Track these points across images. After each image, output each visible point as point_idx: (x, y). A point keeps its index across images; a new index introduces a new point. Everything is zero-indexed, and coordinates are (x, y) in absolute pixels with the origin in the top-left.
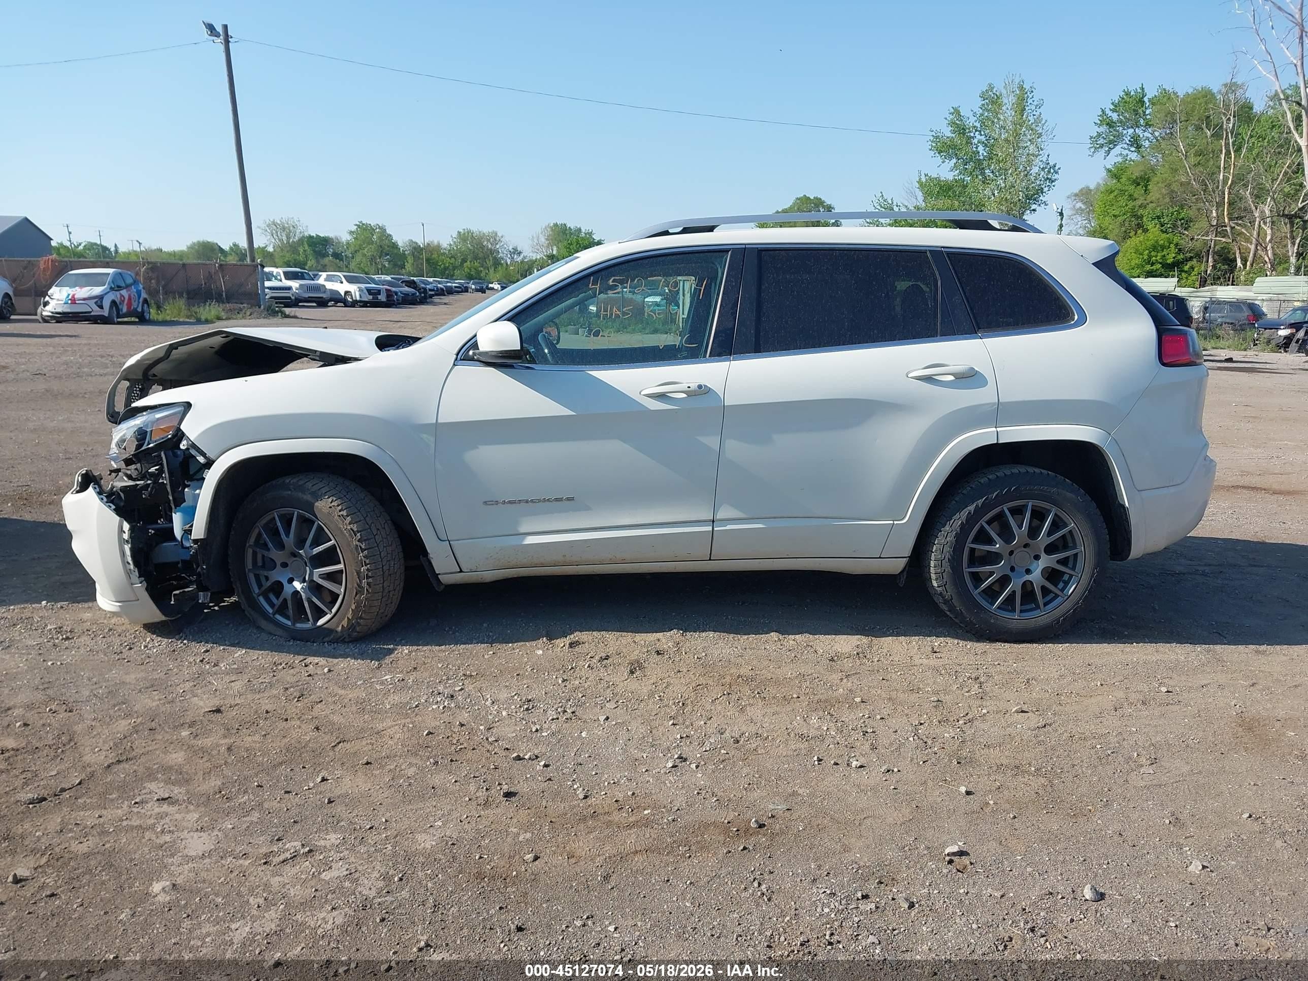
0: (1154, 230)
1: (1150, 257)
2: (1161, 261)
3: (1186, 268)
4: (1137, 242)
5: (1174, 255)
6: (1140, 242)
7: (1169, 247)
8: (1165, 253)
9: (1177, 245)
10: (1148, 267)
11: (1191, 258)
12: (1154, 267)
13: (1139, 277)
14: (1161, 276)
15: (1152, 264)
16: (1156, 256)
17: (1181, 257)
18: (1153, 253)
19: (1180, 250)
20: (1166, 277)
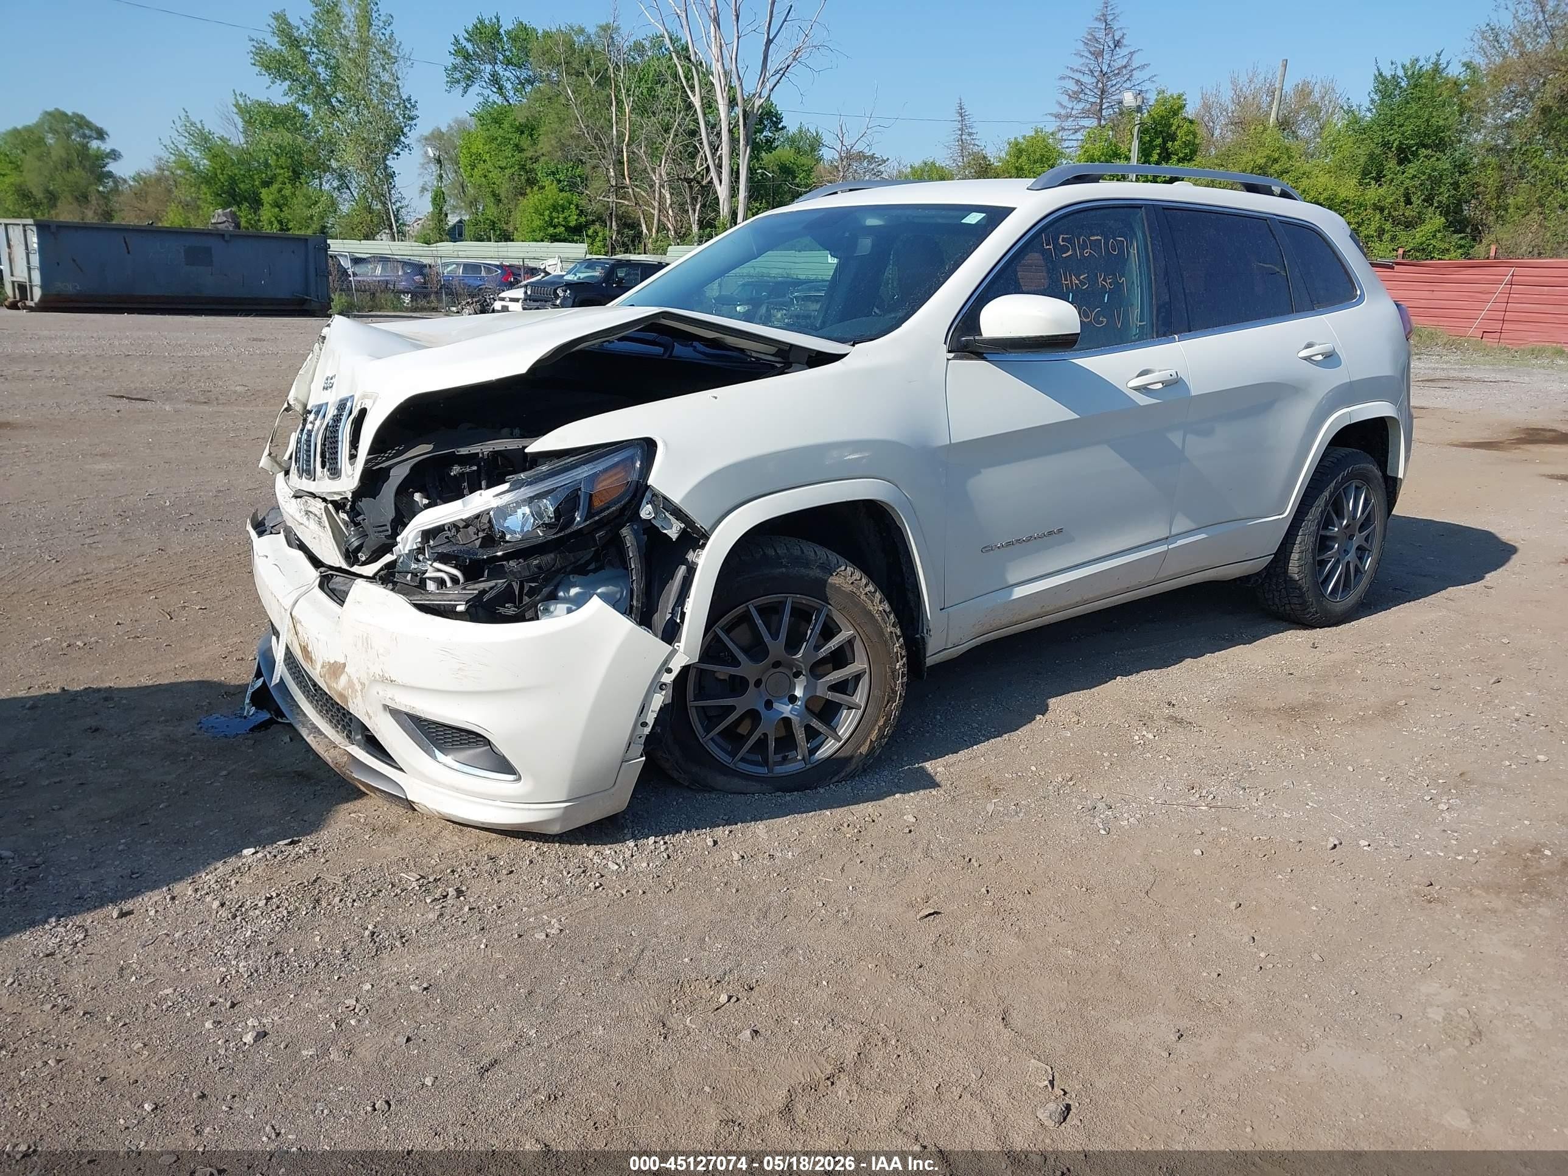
0: (551, 189)
1: (552, 219)
2: (563, 223)
3: (590, 232)
4: (536, 200)
5: (576, 217)
6: (539, 200)
7: (569, 208)
8: (566, 214)
9: (577, 206)
10: (551, 230)
11: (593, 222)
12: (557, 230)
13: (542, 241)
14: (565, 240)
15: (555, 227)
16: (558, 218)
17: (583, 219)
18: (554, 214)
19: (581, 211)
20: (570, 242)
